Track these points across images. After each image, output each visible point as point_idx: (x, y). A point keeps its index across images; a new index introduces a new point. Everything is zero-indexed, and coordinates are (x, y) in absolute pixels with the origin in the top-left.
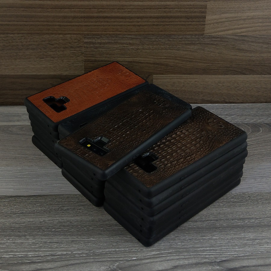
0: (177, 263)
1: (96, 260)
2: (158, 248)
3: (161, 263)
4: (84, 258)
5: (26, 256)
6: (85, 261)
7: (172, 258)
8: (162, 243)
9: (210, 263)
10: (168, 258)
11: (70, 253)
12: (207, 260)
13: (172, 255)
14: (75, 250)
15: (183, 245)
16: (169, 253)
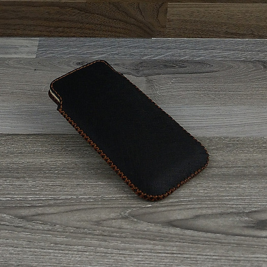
0: (199, 212)
1: (105, 206)
2: (177, 196)
3: (180, 211)
4: (91, 204)
5: (25, 200)
6: (93, 207)
7: (193, 206)
8: (181, 190)
9: (238, 214)
10: (188, 206)
11: (75, 197)
12: (234, 210)
13: (193, 203)
14: (81, 195)
15: (206, 193)
16: (189, 201)
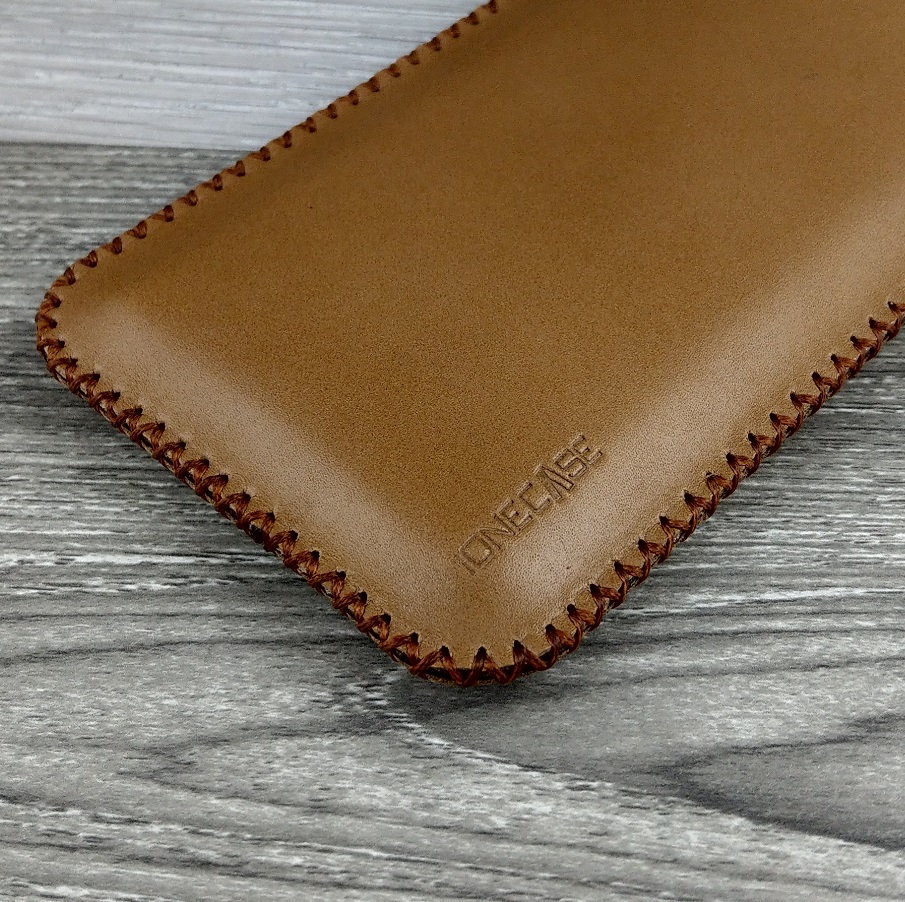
0: (888, 694)
1: (243, 631)
2: (739, 566)
3: (753, 685)
4: (147, 609)
6: (157, 633)
7: (843, 646)
8: (768, 526)
10: (813, 647)
11: (48, 560)
13: (846, 623)
14: (91, 544)
16: (822, 608)
